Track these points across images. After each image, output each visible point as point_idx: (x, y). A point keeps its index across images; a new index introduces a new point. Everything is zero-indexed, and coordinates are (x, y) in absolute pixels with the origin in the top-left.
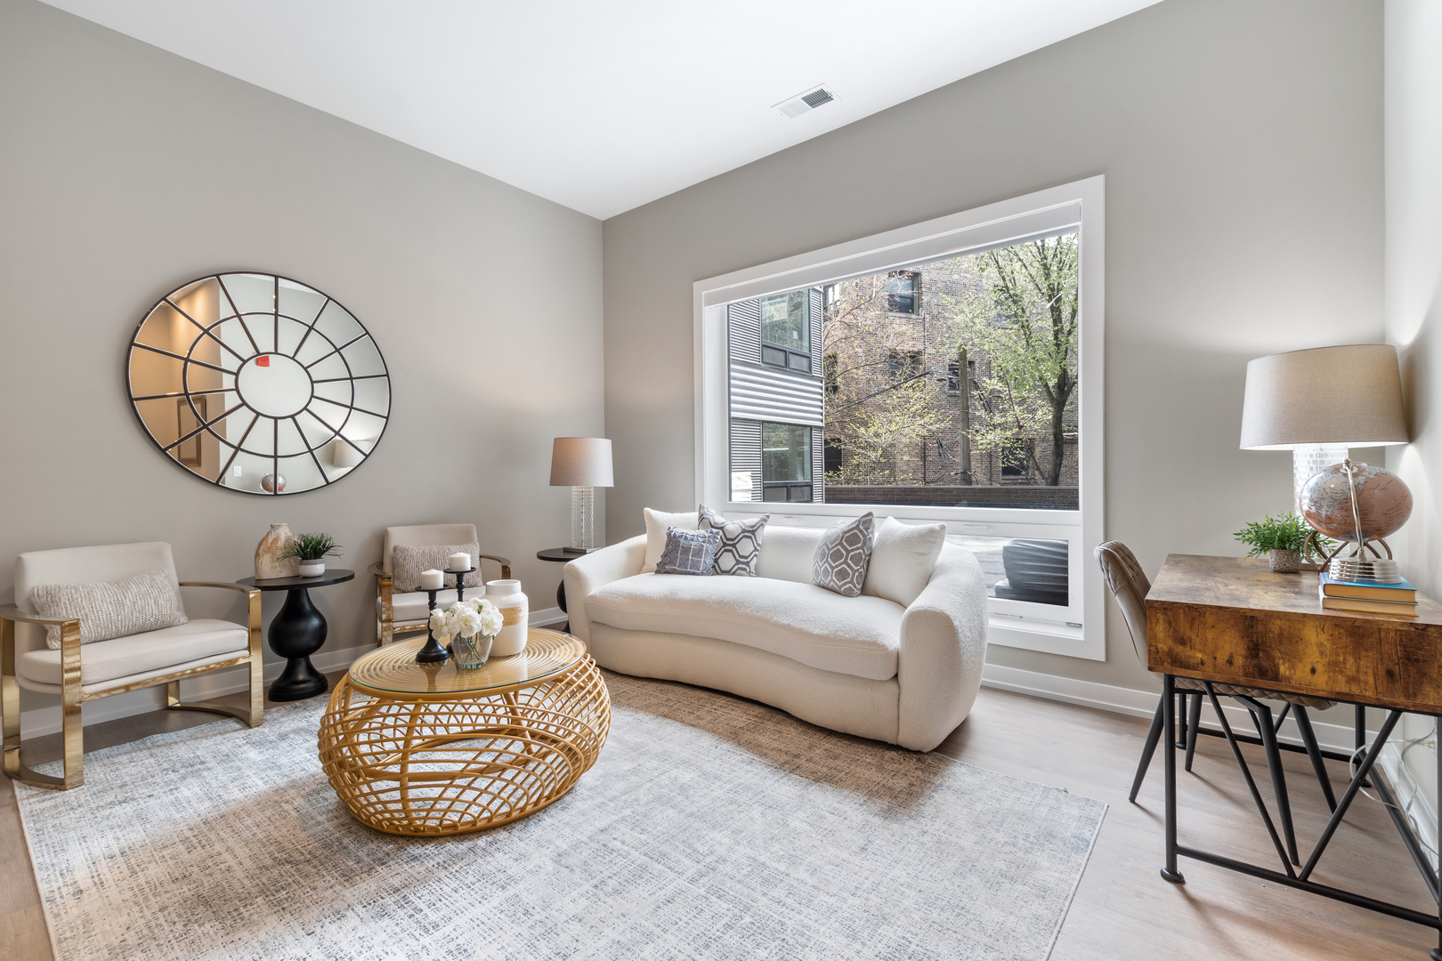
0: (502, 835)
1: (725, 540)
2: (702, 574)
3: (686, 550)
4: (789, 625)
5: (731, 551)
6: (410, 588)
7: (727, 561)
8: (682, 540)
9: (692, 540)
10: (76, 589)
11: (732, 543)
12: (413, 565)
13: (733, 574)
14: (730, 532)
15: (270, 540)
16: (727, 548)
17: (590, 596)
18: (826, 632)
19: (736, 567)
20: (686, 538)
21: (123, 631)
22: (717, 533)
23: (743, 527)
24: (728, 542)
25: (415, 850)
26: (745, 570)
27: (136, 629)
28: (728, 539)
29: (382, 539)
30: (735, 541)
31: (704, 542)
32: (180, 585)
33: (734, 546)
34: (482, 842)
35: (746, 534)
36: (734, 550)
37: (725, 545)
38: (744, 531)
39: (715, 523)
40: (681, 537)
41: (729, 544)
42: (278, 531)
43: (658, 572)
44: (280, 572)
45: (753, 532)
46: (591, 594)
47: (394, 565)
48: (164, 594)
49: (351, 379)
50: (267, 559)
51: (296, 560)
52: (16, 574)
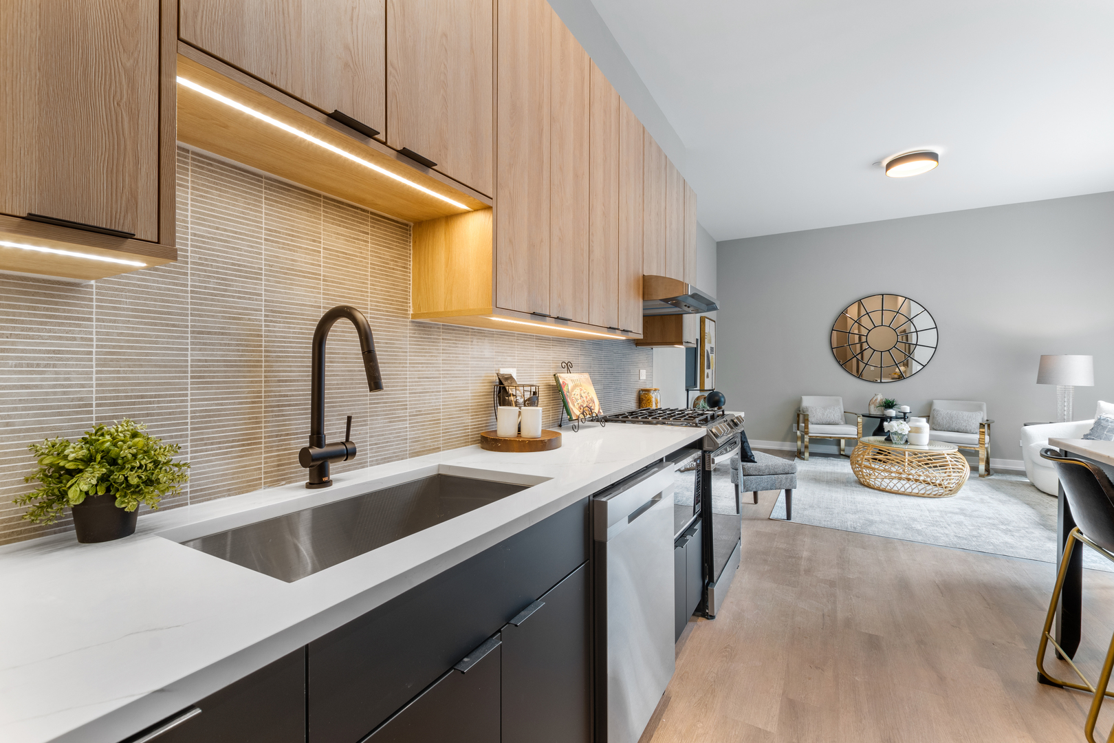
6: (938, 428)
8: (1105, 422)
9: (1111, 422)
12: (940, 418)
15: (874, 399)
20: (1108, 421)
21: (825, 423)
27: (830, 424)
32: (844, 412)
40: (1104, 419)
42: (878, 397)
44: (878, 412)
46: (1032, 445)
47: (933, 417)
48: (836, 413)
49: (917, 332)
50: (872, 407)
51: (883, 408)
52: (800, 401)
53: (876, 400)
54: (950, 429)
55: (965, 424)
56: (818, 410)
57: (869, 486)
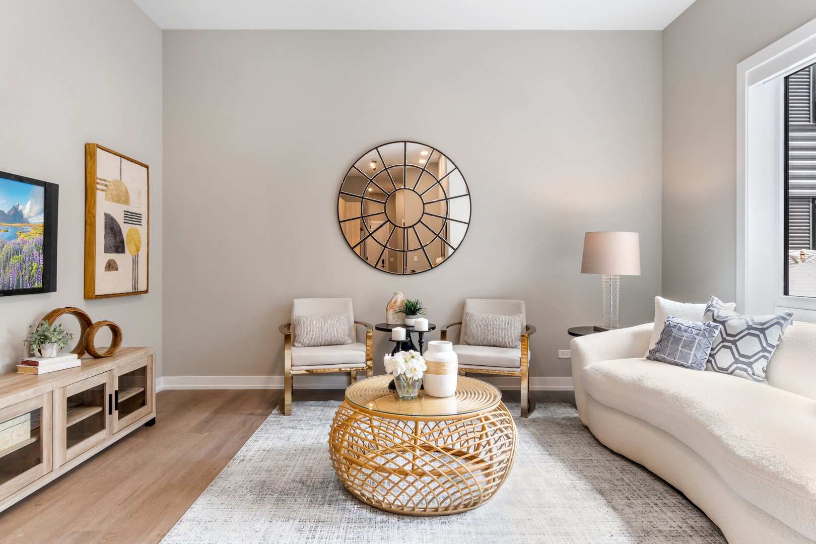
0: (394, 520)
1: (724, 335)
2: (691, 367)
3: (677, 341)
4: (720, 437)
5: (730, 348)
6: (472, 342)
7: (724, 358)
8: (675, 331)
9: (685, 331)
10: (307, 318)
11: (732, 339)
12: (474, 326)
13: (732, 373)
14: (732, 327)
15: (393, 302)
16: (726, 344)
17: (585, 370)
18: (750, 456)
19: (735, 366)
20: (680, 329)
21: (322, 343)
22: (715, 327)
23: (750, 323)
24: (728, 338)
25: (350, 505)
26: (746, 370)
27: (327, 343)
28: (728, 335)
29: (463, 306)
30: (737, 338)
31: (697, 334)
32: (355, 322)
33: (734, 343)
34: (380, 518)
35: (751, 331)
36: (733, 347)
37: (724, 340)
38: (749, 328)
39: (718, 316)
40: (675, 327)
41: (730, 340)
42: (397, 296)
43: (648, 358)
44: (397, 321)
45: (763, 331)
46: (585, 368)
47: (466, 325)
48: (342, 326)
49: (446, 199)
50: (391, 312)
51: (404, 315)
52: (290, 308)
53: (396, 302)
54: (485, 343)
55: (502, 334)
56: (314, 323)
57: (358, 500)
